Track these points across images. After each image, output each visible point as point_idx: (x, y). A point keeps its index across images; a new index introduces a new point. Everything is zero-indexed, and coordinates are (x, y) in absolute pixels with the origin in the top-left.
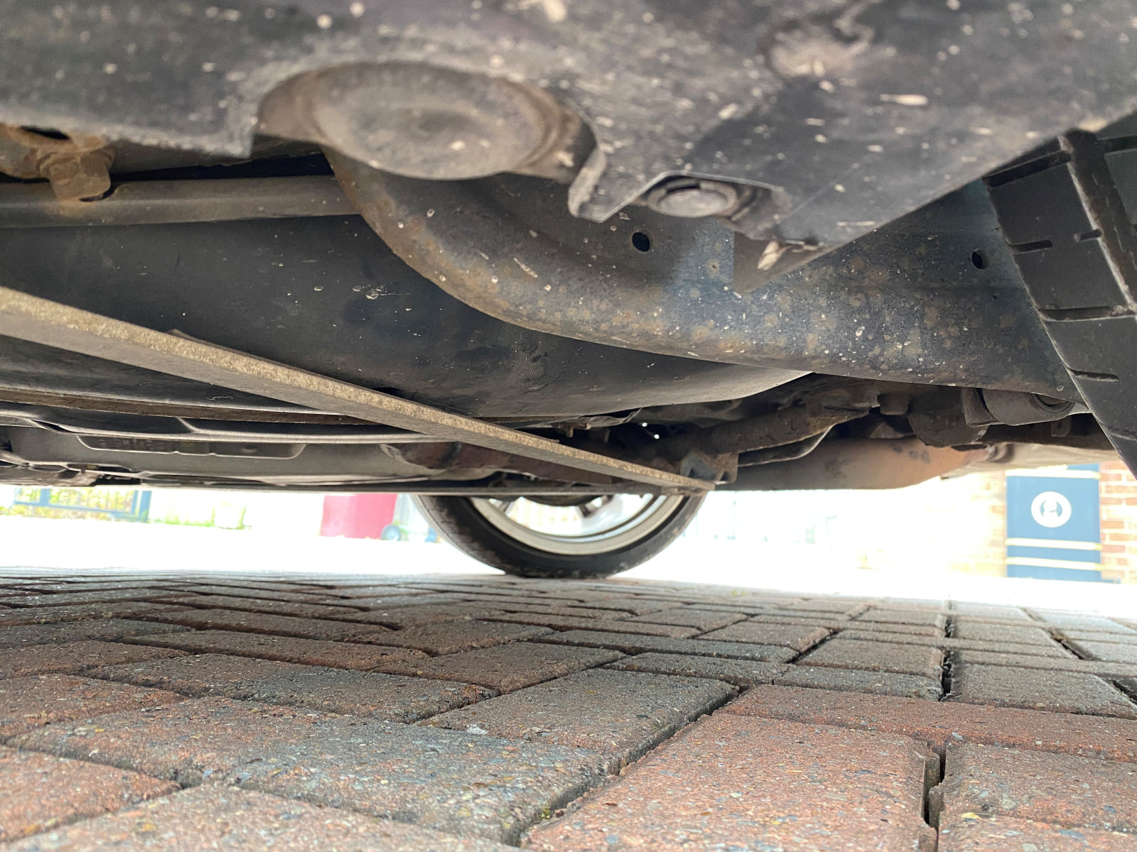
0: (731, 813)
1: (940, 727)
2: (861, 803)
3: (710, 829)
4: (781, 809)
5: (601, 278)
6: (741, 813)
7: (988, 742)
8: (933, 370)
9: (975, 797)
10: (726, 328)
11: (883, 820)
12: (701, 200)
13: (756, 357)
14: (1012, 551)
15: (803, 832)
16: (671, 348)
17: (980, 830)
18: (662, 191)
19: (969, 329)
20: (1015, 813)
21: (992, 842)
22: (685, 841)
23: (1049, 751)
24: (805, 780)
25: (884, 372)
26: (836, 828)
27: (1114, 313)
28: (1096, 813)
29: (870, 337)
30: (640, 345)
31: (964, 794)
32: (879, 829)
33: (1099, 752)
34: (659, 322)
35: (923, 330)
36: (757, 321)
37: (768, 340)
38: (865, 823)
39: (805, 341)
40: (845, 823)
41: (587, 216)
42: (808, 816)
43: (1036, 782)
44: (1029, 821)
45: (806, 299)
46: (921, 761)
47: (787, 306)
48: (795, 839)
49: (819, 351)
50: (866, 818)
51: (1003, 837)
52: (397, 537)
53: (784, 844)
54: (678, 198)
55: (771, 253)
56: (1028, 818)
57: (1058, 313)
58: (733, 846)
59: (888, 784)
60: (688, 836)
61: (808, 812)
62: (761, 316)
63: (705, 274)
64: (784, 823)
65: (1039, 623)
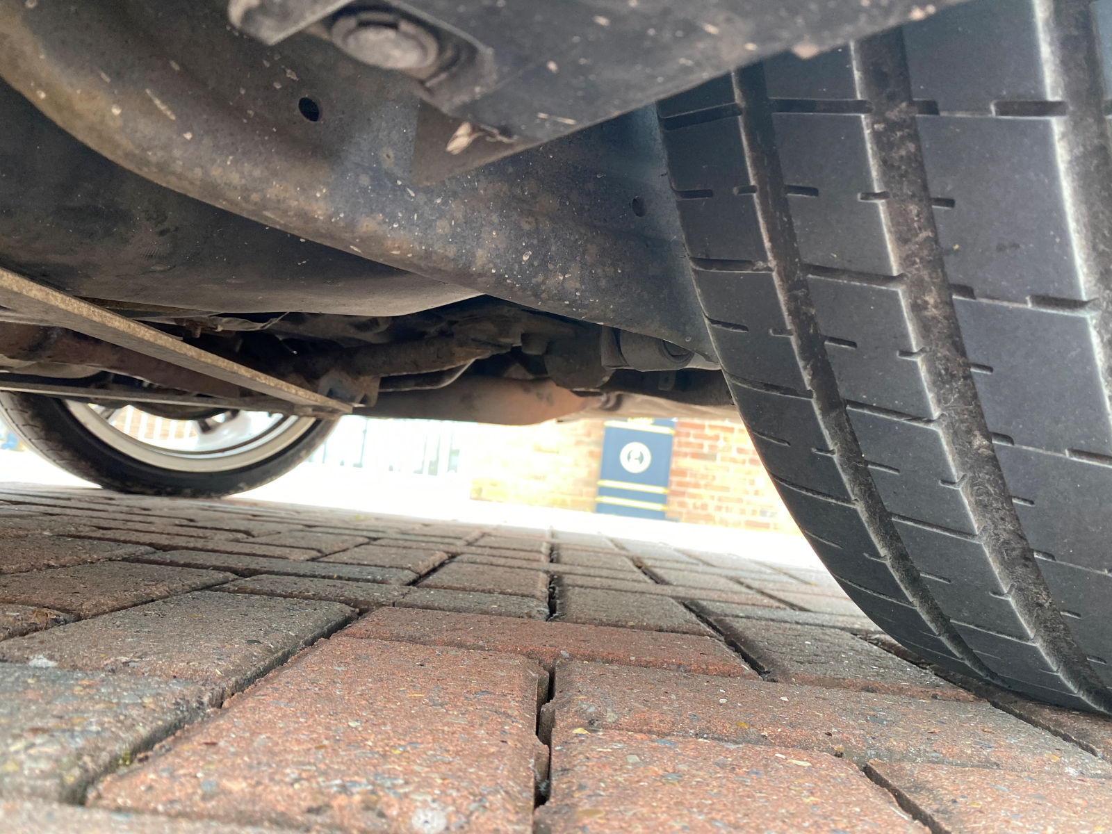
0: (349, 744)
1: (551, 646)
2: (481, 725)
3: (326, 764)
4: (402, 737)
5: (257, 138)
6: (360, 744)
7: (591, 659)
8: (586, 306)
9: (583, 713)
10: (395, 226)
11: (503, 741)
12: (397, 45)
13: (423, 264)
14: (603, 491)
15: (425, 760)
16: (332, 237)
17: (590, 744)
18: (351, 22)
19: (623, 271)
20: (617, 726)
21: (601, 756)
22: (297, 780)
23: (641, 666)
24: (427, 704)
25: (544, 301)
26: (457, 753)
27: (755, 268)
28: (683, 721)
29: (536, 263)
30: (294, 226)
31: (573, 710)
32: (499, 751)
33: (679, 666)
34: (321, 204)
35: (584, 265)
36: (428, 225)
37: (438, 248)
38: (485, 745)
39: (474, 256)
40: (467, 747)
41: (252, 30)
42: (429, 743)
43: (633, 696)
44: (630, 733)
45: (479, 212)
46: (534, 679)
47: (459, 215)
48: (416, 768)
49: (486, 268)
50: (487, 740)
51: (610, 750)
53: (405, 774)
54: (371, 36)
55: (462, 135)
56: (628, 730)
57: (705, 262)
58: (351, 781)
59: (506, 704)
60: (300, 774)
61: (430, 738)
62: (433, 220)
63: (378, 163)
64: (405, 751)
65: (623, 552)
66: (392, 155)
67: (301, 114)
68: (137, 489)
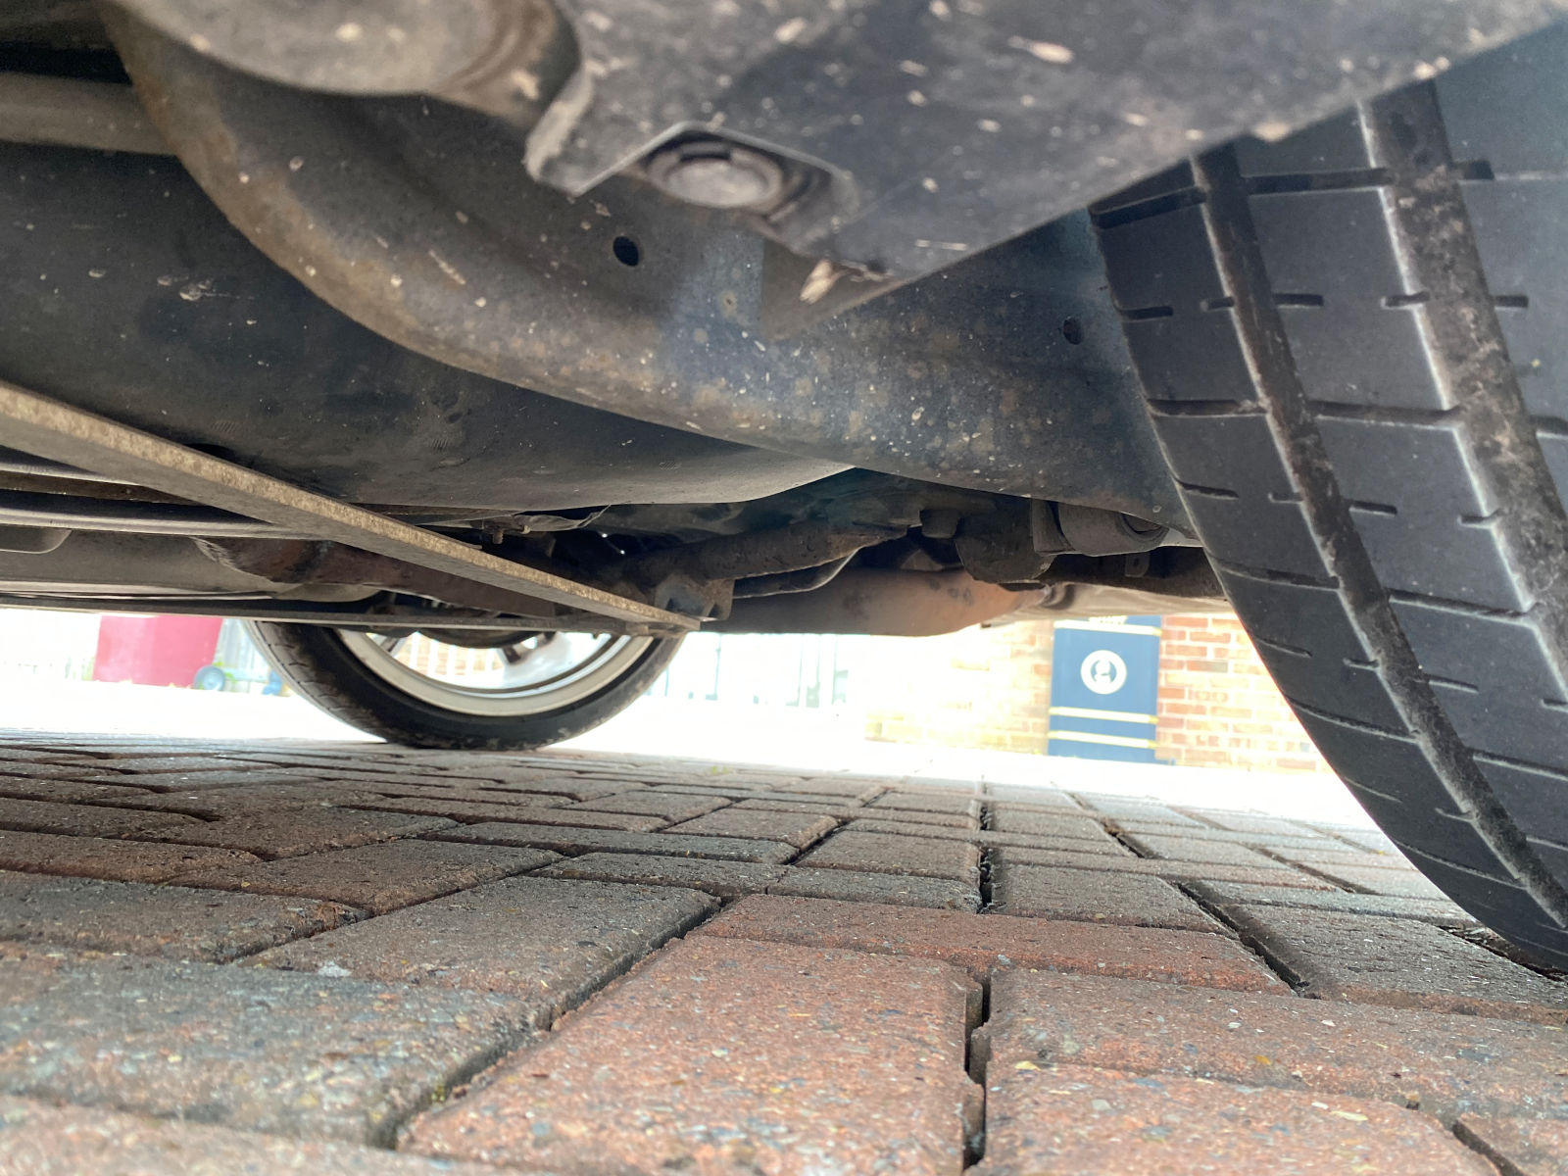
0: (714, 1079)
1: (984, 948)
2: (888, 1056)
3: (685, 1105)
4: (783, 1071)
5: (563, 297)
6: (728, 1079)
7: (1042, 966)
8: (1005, 474)
9: (1030, 1041)
10: (742, 391)
11: (918, 1079)
12: (729, 178)
13: (779, 437)
14: (1056, 723)
15: (814, 1102)
16: (663, 414)
17: (1039, 1084)
18: (672, 158)
19: (1054, 422)
20: (1079, 1059)
21: (1055, 1101)
22: (650, 1124)
23: (1114, 975)
24: (814, 1027)
25: (945, 472)
26: (857, 1093)
27: (1240, 410)
28: (1174, 1054)
29: (930, 423)
30: (617, 404)
31: (1016, 1037)
32: (913, 1092)
33: (1171, 975)
34: (648, 373)
35: (997, 418)
36: (784, 386)
37: (798, 414)
38: (895, 1083)
39: (846, 421)
40: (869, 1086)
41: (554, 181)
42: (819, 1079)
43: (1102, 1017)
44: (1097, 1069)
45: (850, 362)
46: (961, 994)
47: (825, 369)
48: (802, 1112)
49: (863, 435)
50: (896, 1076)
51: (1067, 1093)
52: (219, 685)
53: (789, 1120)
54: (697, 172)
55: (820, 278)
56: (1095, 1066)
57: (1170, 405)
58: (718, 1128)
59: (922, 1029)
60: (653, 1117)
61: (819, 1072)
62: (790, 379)
63: (717, 312)
64: (787, 1090)
65: (1090, 813)
66: (734, 300)
67: (616, 260)
68: (430, 742)
